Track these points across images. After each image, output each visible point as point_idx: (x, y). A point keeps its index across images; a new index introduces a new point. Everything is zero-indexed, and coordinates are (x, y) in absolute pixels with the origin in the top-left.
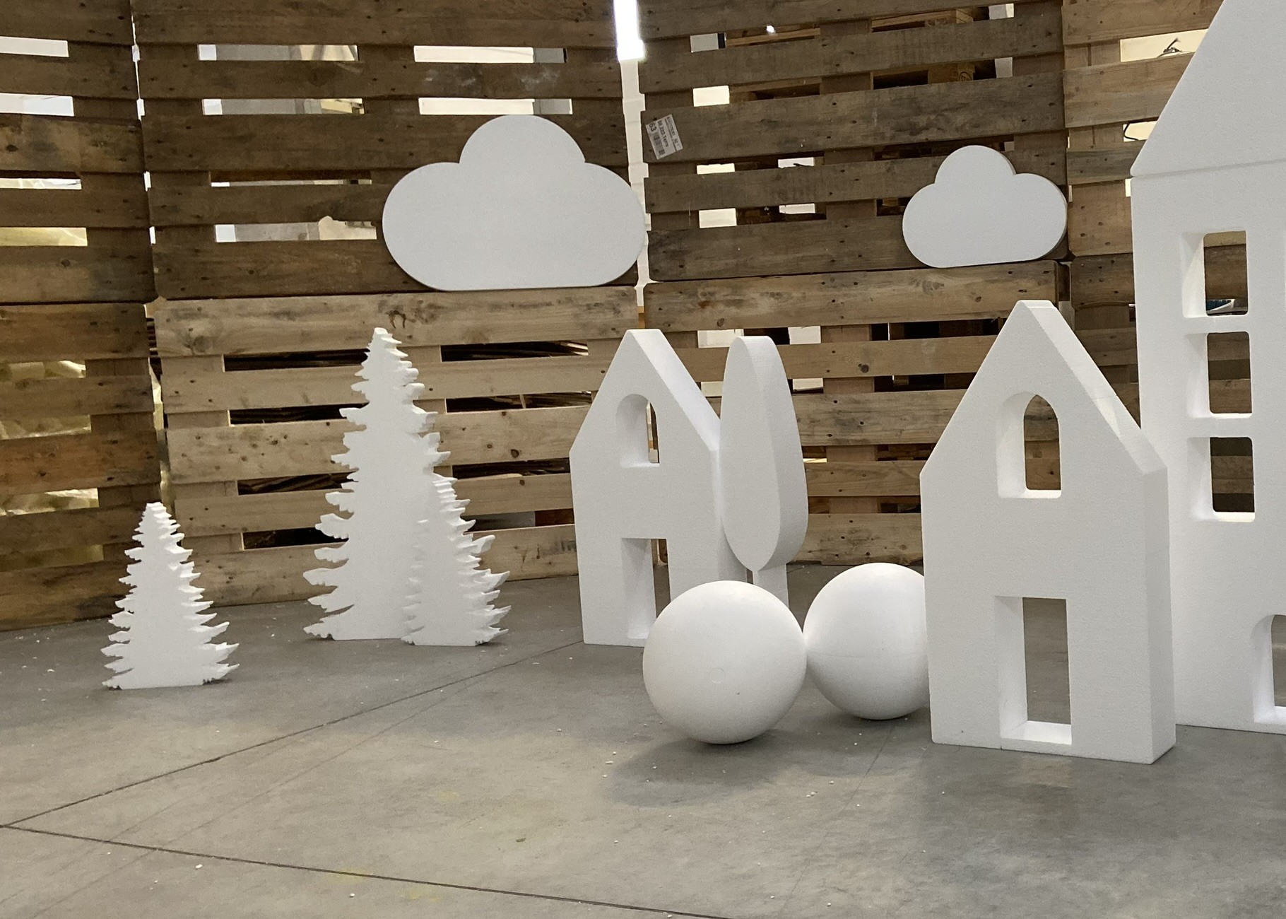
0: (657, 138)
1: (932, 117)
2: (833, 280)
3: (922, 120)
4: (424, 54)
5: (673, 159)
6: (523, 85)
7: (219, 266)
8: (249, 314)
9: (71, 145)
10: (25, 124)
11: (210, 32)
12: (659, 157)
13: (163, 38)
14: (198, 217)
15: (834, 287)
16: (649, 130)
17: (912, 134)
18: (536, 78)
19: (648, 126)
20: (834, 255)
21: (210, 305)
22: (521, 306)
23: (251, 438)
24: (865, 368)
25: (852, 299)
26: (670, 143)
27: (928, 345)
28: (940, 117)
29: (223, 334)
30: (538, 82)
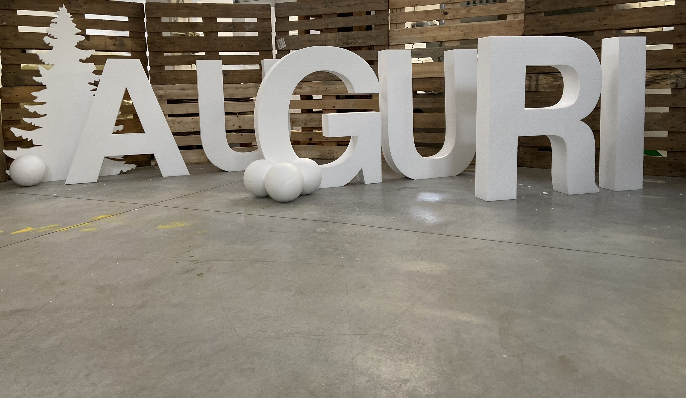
0: (279, 44)
1: (353, 40)
2: (326, 83)
3: (350, 41)
4: (220, 20)
5: (283, 49)
6: (245, 28)
7: (166, 77)
8: (174, 89)
9: (129, 44)
10: (118, 39)
11: (165, 14)
12: (280, 49)
13: (153, 16)
14: (161, 64)
15: (327, 85)
16: (277, 42)
17: (347, 45)
18: (249, 26)
19: (277, 40)
20: (326, 77)
21: (164, 87)
22: (244, 88)
23: (173, 122)
24: (334, 107)
25: (331, 88)
26: (283, 45)
27: (351, 101)
28: (355, 41)
29: (167, 94)
30: (249, 27)
